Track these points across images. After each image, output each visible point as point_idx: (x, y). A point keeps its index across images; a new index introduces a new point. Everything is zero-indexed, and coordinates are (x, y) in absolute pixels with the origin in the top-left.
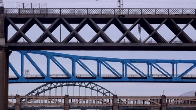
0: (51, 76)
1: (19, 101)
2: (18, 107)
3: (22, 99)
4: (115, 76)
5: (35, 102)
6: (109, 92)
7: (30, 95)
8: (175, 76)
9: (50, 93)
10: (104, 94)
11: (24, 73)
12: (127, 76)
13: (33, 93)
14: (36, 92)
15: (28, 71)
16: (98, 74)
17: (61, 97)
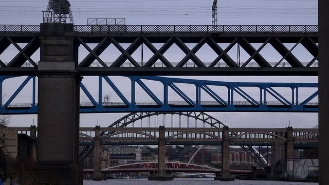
0: (137, 104)
1: (99, 135)
2: (98, 142)
3: (103, 132)
4: (218, 104)
5: (121, 135)
6: (219, 122)
7: (115, 126)
8: (295, 104)
9: (141, 123)
10: (212, 125)
11: (103, 100)
12: (234, 104)
13: (118, 123)
14: (123, 122)
15: (107, 98)
16: (197, 101)
17: (154, 130)
